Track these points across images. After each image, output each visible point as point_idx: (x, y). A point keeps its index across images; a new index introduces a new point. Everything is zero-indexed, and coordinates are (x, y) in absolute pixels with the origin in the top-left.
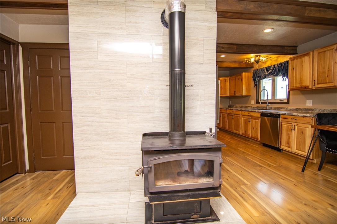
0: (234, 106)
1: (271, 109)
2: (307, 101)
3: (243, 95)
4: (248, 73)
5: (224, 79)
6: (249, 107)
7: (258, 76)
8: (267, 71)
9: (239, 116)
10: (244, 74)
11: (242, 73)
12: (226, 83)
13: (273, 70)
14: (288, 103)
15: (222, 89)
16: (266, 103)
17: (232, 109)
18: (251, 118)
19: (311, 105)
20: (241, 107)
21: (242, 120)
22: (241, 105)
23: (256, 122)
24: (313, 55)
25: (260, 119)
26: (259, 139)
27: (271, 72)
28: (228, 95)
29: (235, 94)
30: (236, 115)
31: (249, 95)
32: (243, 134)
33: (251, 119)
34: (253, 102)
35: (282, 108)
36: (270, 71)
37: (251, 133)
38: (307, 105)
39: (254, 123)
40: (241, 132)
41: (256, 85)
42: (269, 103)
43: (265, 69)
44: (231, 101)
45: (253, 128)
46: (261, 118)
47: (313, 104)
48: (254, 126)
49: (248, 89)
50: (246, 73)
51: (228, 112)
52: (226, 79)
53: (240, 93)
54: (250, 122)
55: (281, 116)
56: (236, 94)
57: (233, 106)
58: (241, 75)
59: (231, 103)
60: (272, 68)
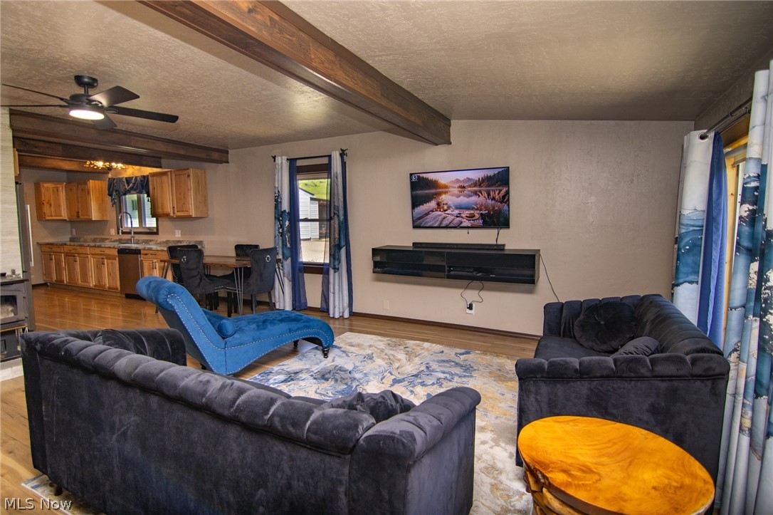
0: (82, 240)
1: (137, 242)
2: (176, 231)
3: (93, 219)
4: (100, 182)
5: (54, 186)
6: (107, 239)
7: (117, 190)
8: (128, 184)
9: (86, 256)
10: (91, 183)
11: (88, 180)
12: (58, 195)
13: (134, 184)
14: (157, 233)
15: (51, 205)
16: (130, 233)
17: (76, 244)
18: (104, 257)
19: (180, 236)
20: (94, 240)
21: (91, 263)
22: (93, 237)
23: (112, 263)
24: (171, 175)
25: (117, 259)
26: (119, 289)
27: (133, 187)
28: (66, 218)
29: (78, 217)
30: (81, 255)
31: (105, 219)
32: (95, 286)
33: (106, 260)
34: (113, 231)
35: (151, 241)
36: (131, 185)
37: (107, 283)
38: (177, 236)
39: (110, 265)
40: (92, 283)
41: (114, 203)
42: (135, 233)
43: (124, 180)
44: (74, 230)
45: (109, 274)
46: (119, 256)
47: (181, 235)
48: (110, 270)
49: (102, 209)
50: (97, 181)
51: (66, 250)
52: (58, 186)
53: (87, 215)
54: (104, 264)
55: (142, 252)
56: (81, 217)
57: (80, 238)
58: (86, 184)
59: (74, 234)
60: (133, 181)
